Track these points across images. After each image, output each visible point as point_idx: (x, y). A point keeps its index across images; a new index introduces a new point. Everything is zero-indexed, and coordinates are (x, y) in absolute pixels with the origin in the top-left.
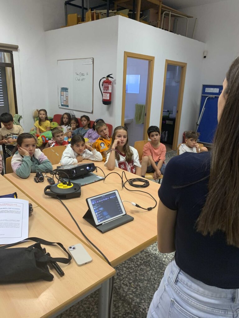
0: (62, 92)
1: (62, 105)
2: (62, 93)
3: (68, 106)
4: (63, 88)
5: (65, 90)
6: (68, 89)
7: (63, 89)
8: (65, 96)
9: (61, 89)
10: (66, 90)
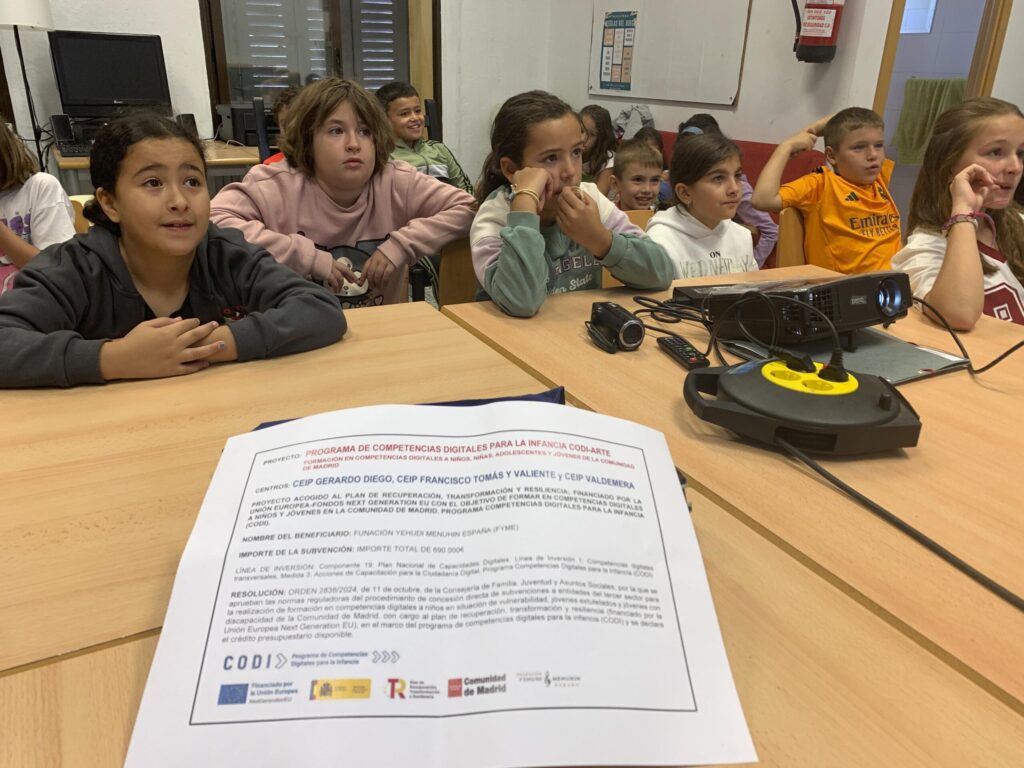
0: (611, 31)
1: (603, 85)
2: (609, 36)
3: (627, 87)
4: (614, 13)
5: (621, 20)
6: (635, 16)
7: (614, 19)
8: (619, 47)
9: (606, 20)
10: (625, 19)
